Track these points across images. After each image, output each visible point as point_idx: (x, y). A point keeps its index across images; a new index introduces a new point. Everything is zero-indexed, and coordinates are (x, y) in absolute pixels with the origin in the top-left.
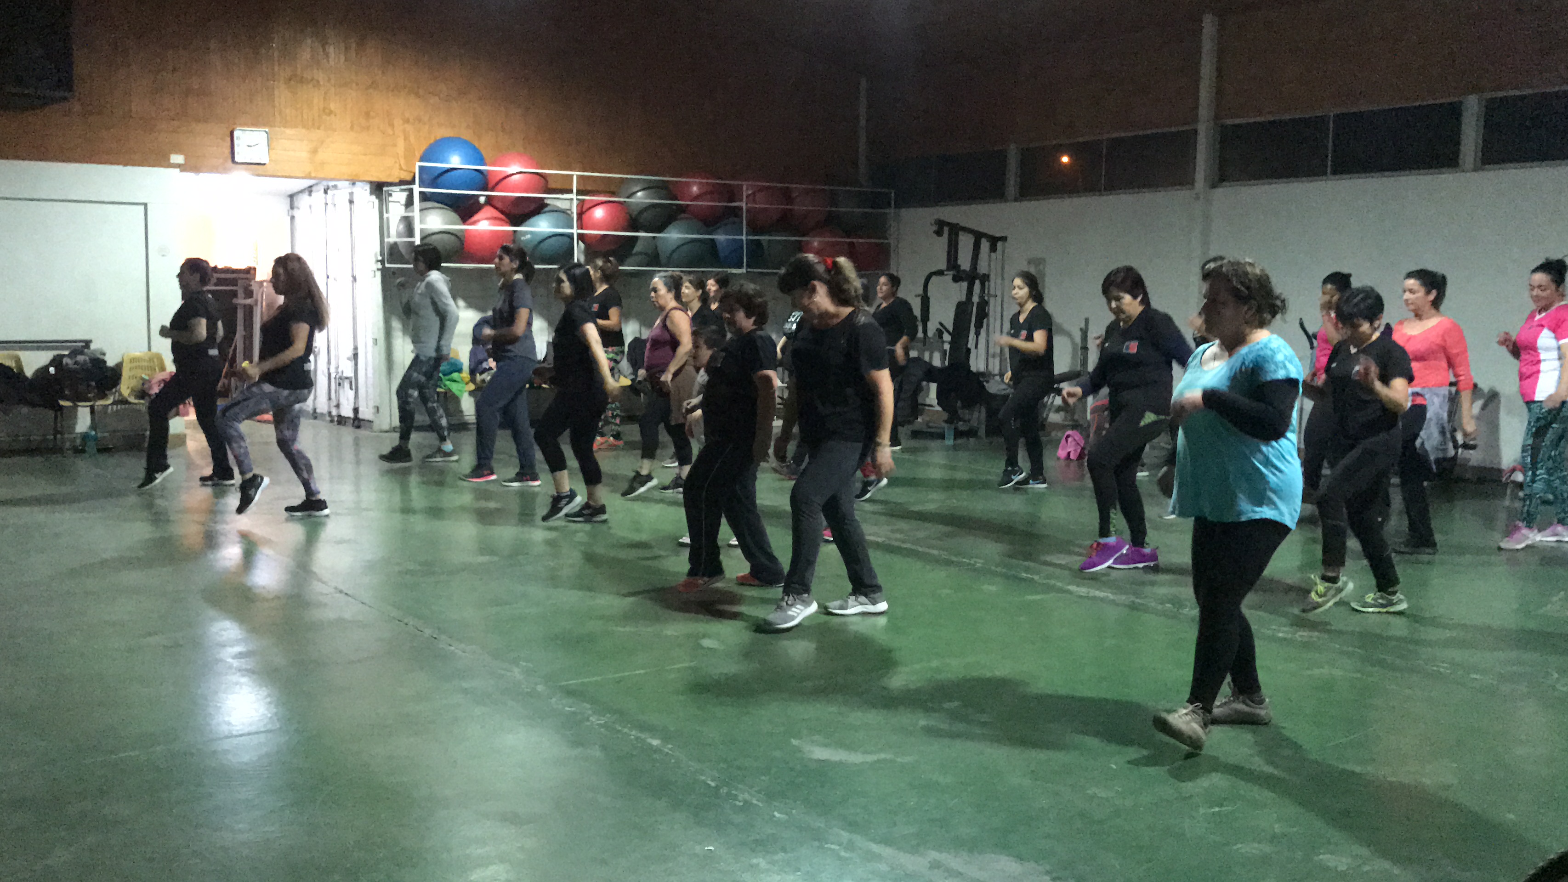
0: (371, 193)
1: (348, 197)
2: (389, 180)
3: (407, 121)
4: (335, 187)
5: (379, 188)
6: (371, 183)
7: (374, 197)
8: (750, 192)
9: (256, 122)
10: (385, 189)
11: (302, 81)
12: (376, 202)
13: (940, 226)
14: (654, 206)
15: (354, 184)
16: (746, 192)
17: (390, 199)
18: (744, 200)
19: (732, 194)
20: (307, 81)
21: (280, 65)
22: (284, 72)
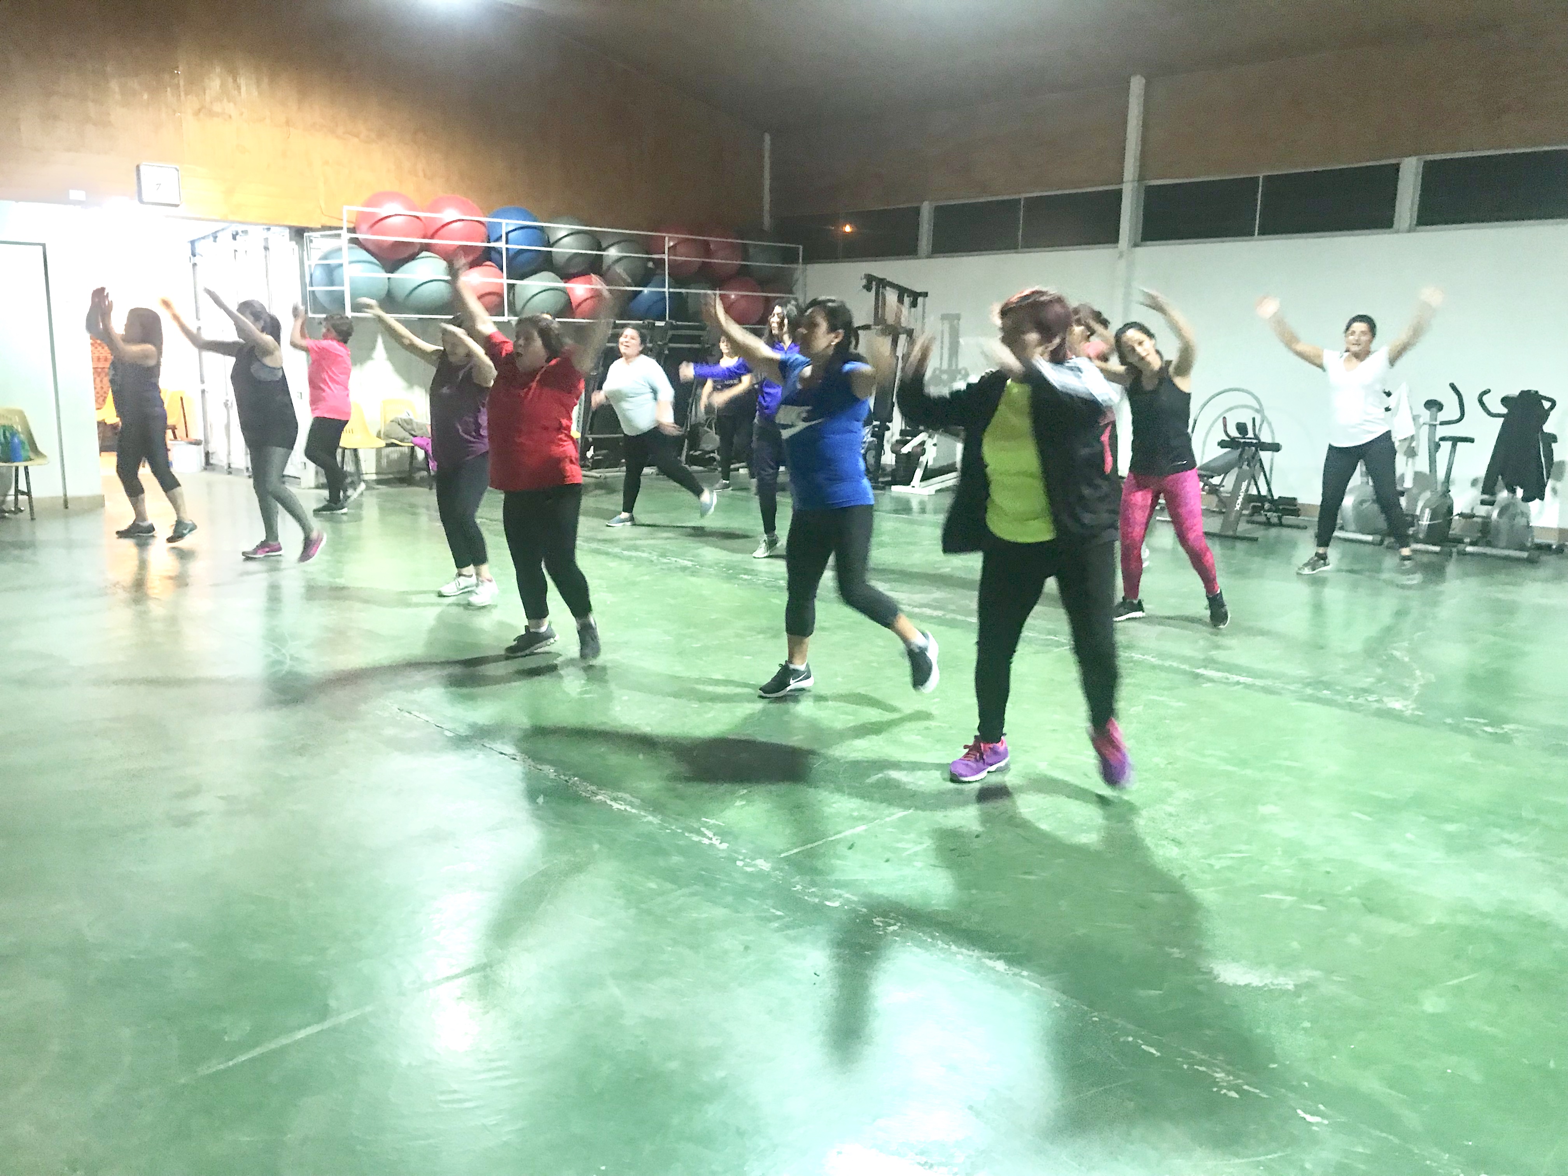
0: (291, 239)
1: (263, 244)
2: (311, 225)
3: (327, 163)
4: (245, 232)
5: (299, 233)
6: (290, 227)
7: (294, 243)
8: (672, 244)
9: (165, 158)
10: (305, 234)
11: (211, 114)
12: (296, 247)
13: (870, 281)
15: (269, 229)
17: (312, 245)
18: (666, 252)
20: (217, 115)
21: (186, 94)
22: (191, 103)
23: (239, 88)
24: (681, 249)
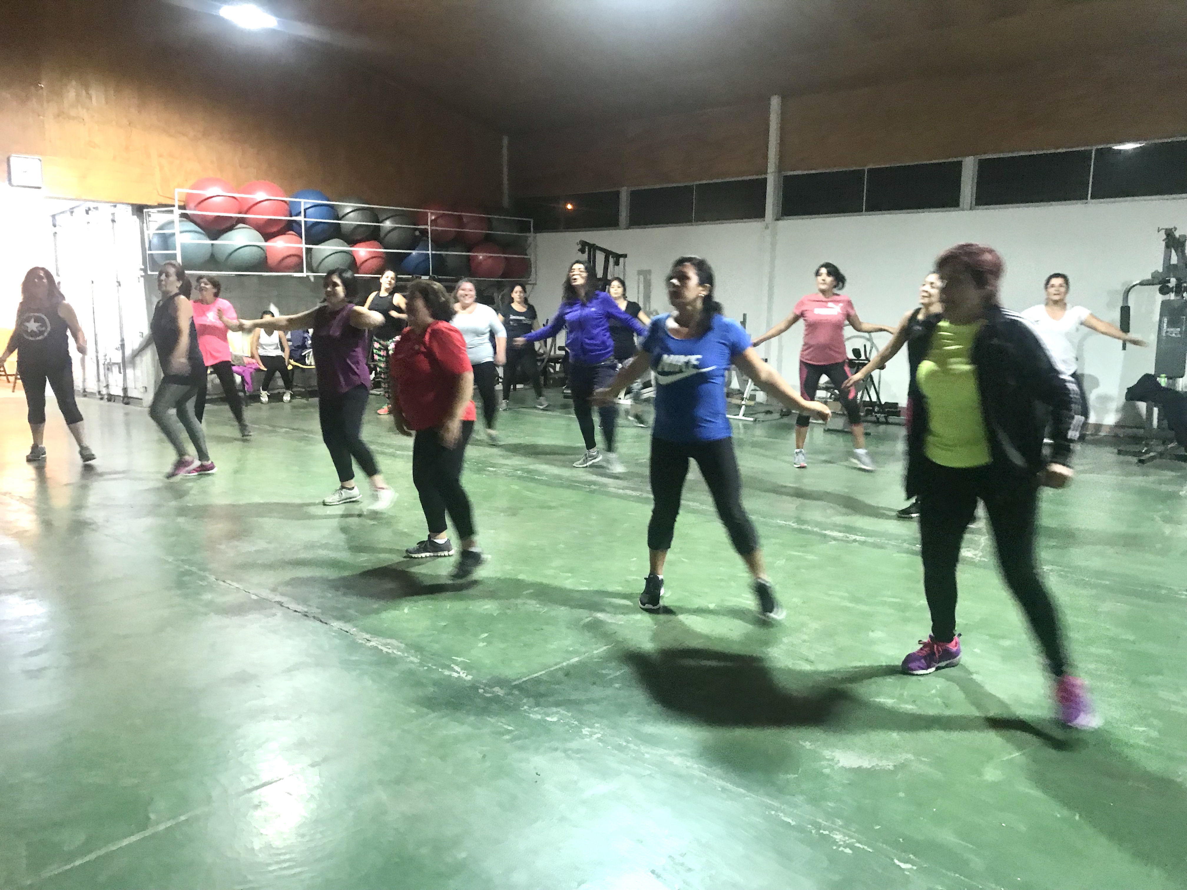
0: (133, 214)
1: (111, 217)
2: (149, 203)
3: (161, 156)
4: (96, 208)
5: (139, 210)
6: (132, 205)
7: (135, 217)
9: (28, 150)
10: (145, 210)
11: (69, 117)
12: (137, 221)
13: (584, 246)
15: (115, 206)
16: (430, 218)
17: (150, 219)
18: (429, 224)
20: (74, 118)
21: (48, 102)
22: (52, 109)
23: (91, 98)
24: (439, 221)
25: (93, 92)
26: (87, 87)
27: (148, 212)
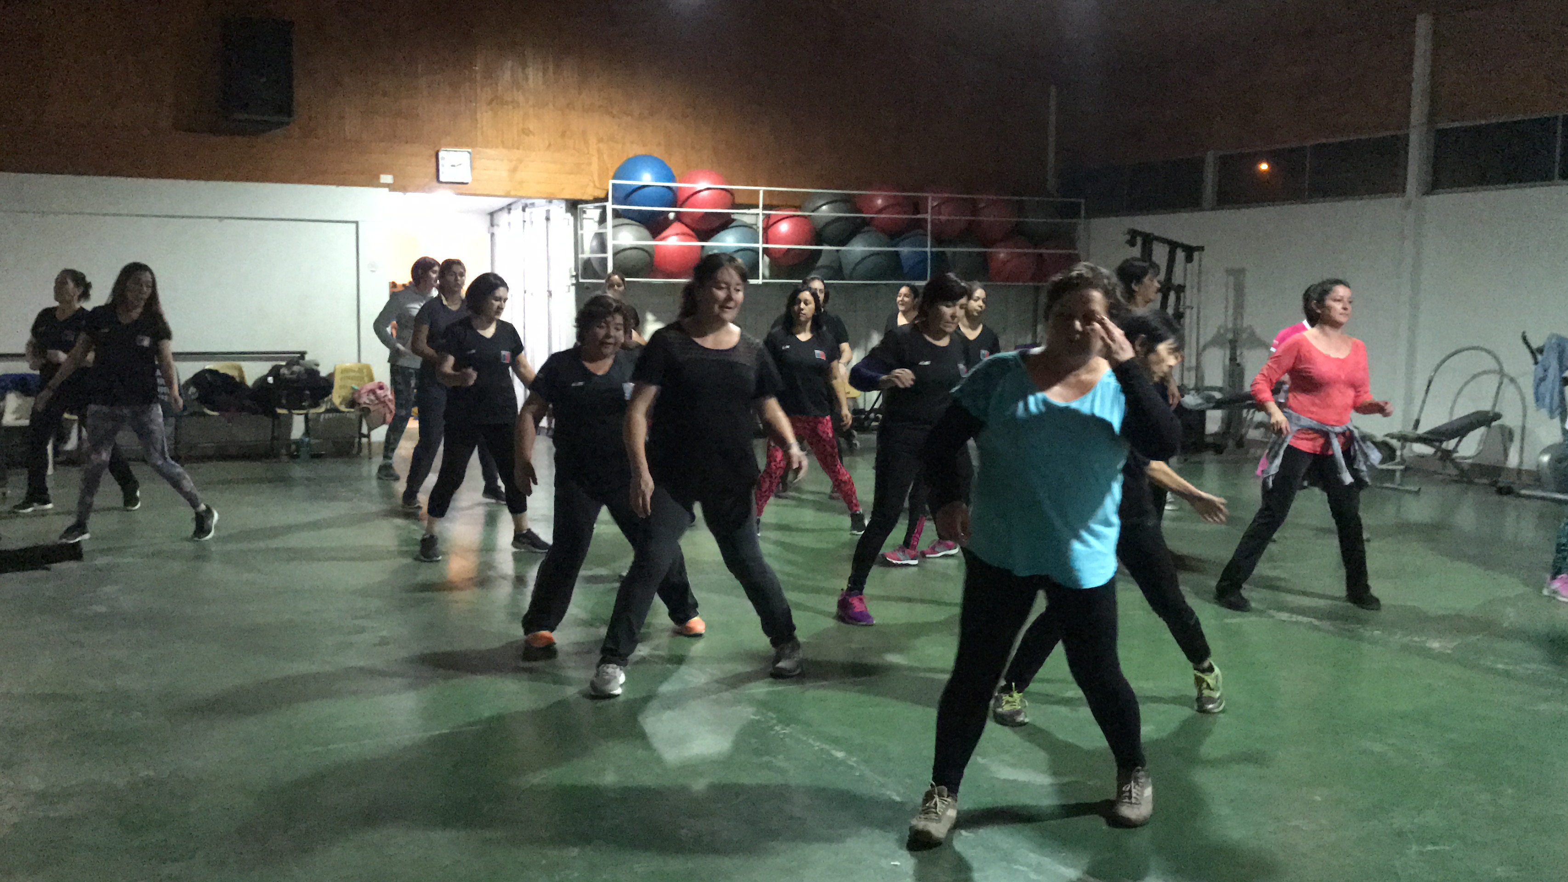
0: (567, 211)
1: (544, 215)
2: (584, 198)
3: (600, 140)
4: (533, 204)
5: (573, 206)
6: (567, 201)
7: (569, 215)
8: (935, 204)
9: (458, 144)
10: (580, 206)
11: (503, 102)
12: (571, 219)
13: (1133, 235)
14: (839, 219)
15: (550, 202)
16: (930, 204)
17: (585, 216)
18: (929, 211)
19: (917, 206)
20: (507, 103)
21: (482, 87)
22: (486, 94)
23: (527, 79)
24: (941, 208)
25: (530, 71)
26: (524, 66)
27: (583, 208)
